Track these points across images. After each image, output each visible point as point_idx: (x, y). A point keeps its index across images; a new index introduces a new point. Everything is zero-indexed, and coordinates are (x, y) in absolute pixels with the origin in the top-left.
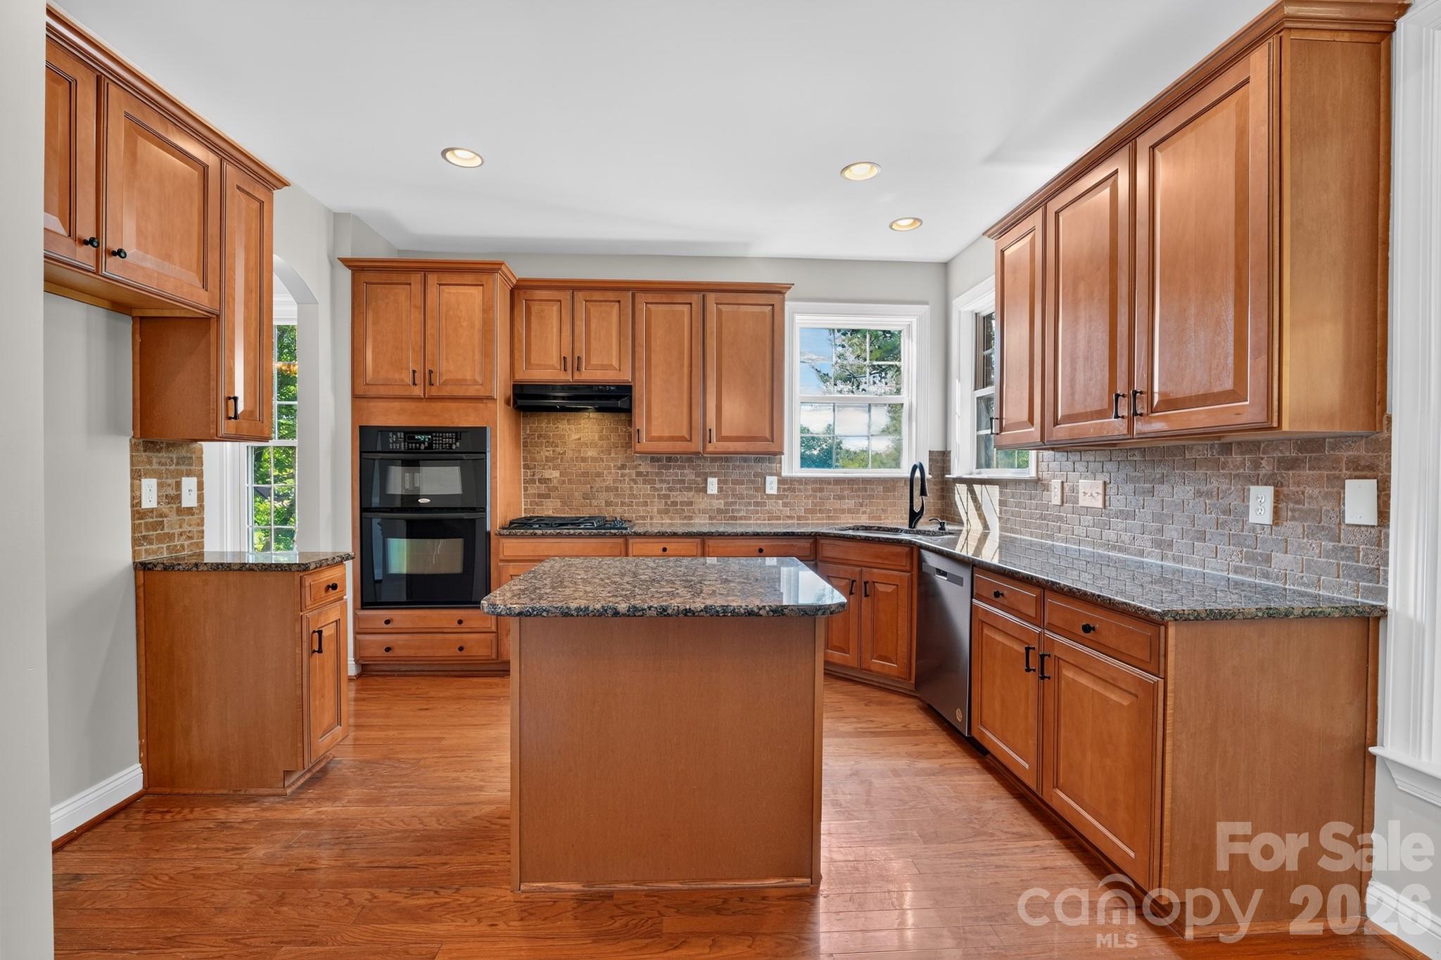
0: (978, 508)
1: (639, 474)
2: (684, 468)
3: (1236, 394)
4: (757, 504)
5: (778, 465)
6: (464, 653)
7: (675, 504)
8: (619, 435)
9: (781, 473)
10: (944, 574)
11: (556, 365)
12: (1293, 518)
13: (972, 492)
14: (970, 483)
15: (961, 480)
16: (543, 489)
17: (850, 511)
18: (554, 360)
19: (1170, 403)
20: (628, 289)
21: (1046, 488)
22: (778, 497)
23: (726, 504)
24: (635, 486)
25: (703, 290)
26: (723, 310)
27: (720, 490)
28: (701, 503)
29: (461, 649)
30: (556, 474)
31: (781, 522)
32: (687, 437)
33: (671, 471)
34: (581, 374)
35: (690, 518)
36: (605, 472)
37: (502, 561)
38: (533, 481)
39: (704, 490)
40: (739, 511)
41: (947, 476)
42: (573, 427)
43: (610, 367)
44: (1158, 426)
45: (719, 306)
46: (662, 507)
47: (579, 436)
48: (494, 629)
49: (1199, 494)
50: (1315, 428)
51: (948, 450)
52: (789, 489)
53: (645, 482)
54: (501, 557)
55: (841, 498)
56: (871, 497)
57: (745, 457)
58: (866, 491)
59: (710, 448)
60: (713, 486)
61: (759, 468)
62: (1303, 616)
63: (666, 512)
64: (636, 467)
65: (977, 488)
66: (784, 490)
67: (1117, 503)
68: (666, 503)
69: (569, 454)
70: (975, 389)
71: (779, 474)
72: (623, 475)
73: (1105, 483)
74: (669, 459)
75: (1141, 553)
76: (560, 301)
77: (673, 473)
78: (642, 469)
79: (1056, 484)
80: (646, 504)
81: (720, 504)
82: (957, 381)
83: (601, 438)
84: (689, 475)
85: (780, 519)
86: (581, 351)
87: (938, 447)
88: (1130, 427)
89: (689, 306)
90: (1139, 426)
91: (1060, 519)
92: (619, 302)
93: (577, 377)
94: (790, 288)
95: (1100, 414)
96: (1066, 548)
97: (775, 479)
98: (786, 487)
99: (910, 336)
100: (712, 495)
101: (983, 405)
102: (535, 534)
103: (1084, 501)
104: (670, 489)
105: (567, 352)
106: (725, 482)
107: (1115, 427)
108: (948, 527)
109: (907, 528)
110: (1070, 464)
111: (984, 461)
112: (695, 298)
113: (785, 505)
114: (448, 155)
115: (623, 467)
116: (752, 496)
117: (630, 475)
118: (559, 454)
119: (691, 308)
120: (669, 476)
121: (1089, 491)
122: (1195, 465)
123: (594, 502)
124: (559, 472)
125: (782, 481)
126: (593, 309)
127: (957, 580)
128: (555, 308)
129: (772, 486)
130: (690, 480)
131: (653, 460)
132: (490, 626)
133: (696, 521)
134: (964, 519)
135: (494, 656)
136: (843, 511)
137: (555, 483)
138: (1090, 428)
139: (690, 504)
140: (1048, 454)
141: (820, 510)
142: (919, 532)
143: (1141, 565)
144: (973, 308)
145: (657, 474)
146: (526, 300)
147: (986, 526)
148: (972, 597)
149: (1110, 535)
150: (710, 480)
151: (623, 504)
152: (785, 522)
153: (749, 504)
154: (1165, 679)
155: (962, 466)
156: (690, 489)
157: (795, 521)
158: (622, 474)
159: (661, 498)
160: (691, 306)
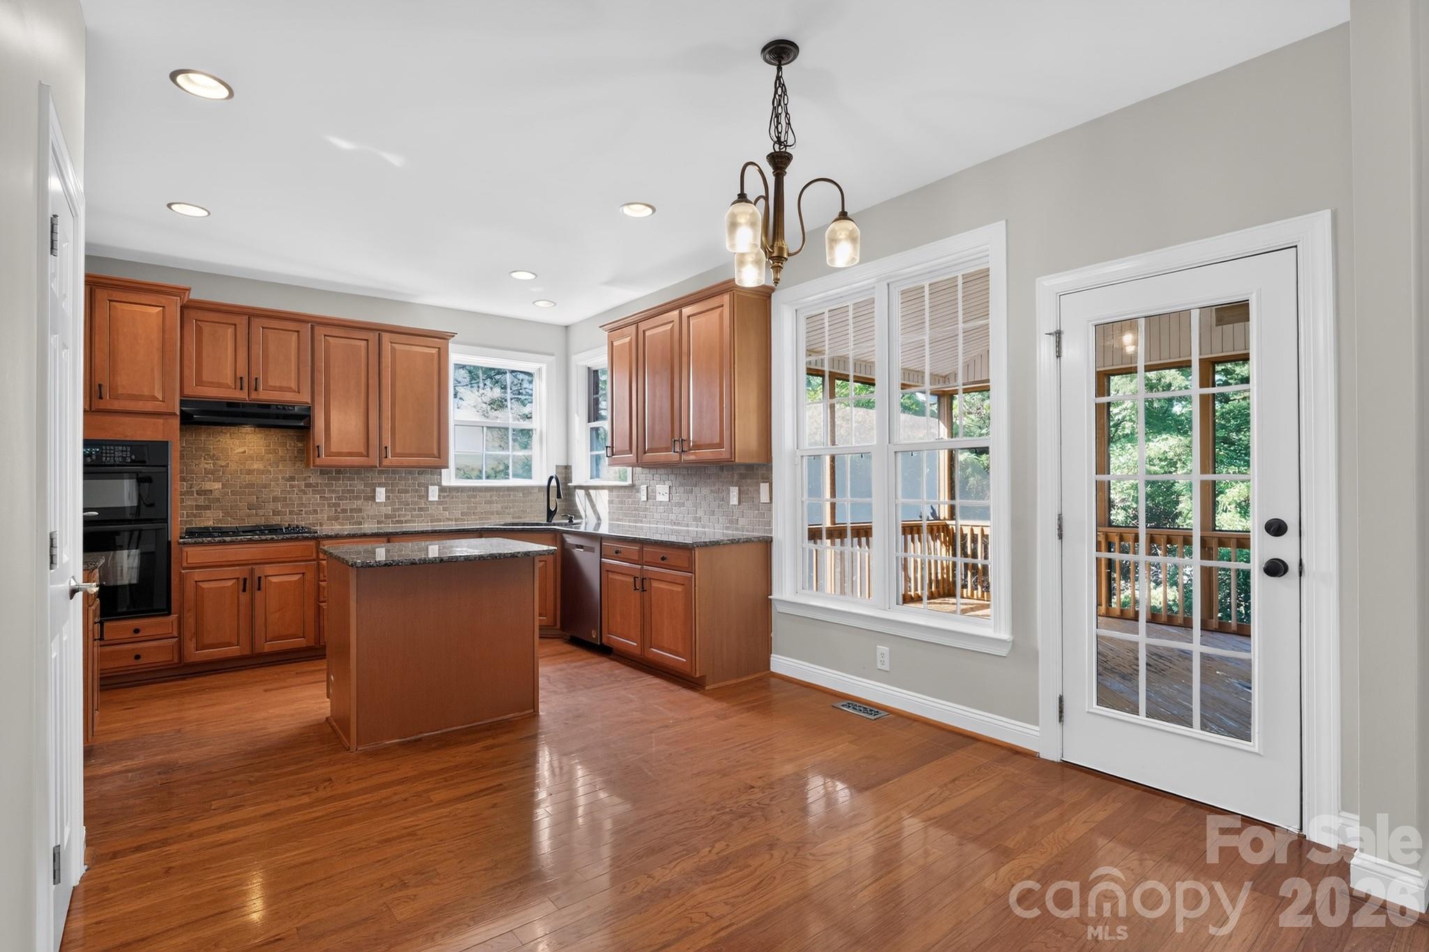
0: (593, 506)
1: (308, 485)
2: (354, 480)
3: (720, 445)
4: (421, 509)
5: (439, 477)
6: (140, 661)
7: (344, 511)
8: (287, 449)
9: (441, 483)
10: (581, 547)
11: (230, 384)
12: (745, 502)
13: (588, 495)
14: (586, 489)
15: (581, 487)
16: (201, 501)
17: (498, 513)
18: (229, 380)
19: (697, 447)
20: (307, 322)
21: (638, 491)
22: (439, 503)
23: (393, 510)
24: (304, 496)
25: (379, 330)
26: (396, 348)
27: (387, 498)
28: (369, 509)
29: (137, 657)
30: (218, 486)
31: (442, 523)
32: (365, 453)
33: (341, 482)
34: (258, 394)
35: (360, 523)
36: (272, 483)
37: (184, 569)
38: (190, 493)
39: (373, 498)
40: (405, 516)
41: (569, 484)
42: (237, 442)
43: (289, 390)
44: (692, 457)
45: (393, 345)
46: (333, 513)
47: (243, 450)
48: (175, 634)
49: (712, 491)
50: (748, 461)
51: (569, 464)
52: (448, 496)
53: (315, 492)
54: (185, 565)
55: (490, 502)
56: (514, 501)
57: (409, 469)
58: (510, 497)
59: (386, 462)
60: (381, 494)
61: (422, 479)
62: (744, 542)
63: (337, 519)
64: (305, 479)
65: (592, 492)
66: (444, 497)
67: (676, 499)
68: (336, 510)
69: (233, 467)
70: (589, 422)
71: (439, 484)
72: (292, 486)
73: (670, 487)
74: (339, 472)
75: (687, 526)
76: (235, 325)
77: (340, 485)
78: (311, 481)
79: (644, 487)
80: (315, 512)
81: (389, 510)
82: (576, 415)
83: (268, 452)
84: (359, 486)
85: (441, 522)
86: (258, 371)
87: (563, 463)
88: (681, 456)
89: (366, 342)
90: (684, 457)
91: (646, 510)
92: (298, 332)
93: (254, 396)
94: (454, 336)
95: (667, 450)
96: (650, 527)
97: (437, 488)
98: (446, 494)
99: (540, 378)
100: (381, 503)
101: (594, 433)
102: (225, 541)
103: (660, 498)
104: (339, 498)
105: (242, 372)
106: (392, 491)
107: (673, 456)
108: (575, 521)
109: (545, 522)
110: (651, 475)
111: (596, 473)
112: (373, 337)
113: (445, 509)
114: (174, 207)
115: (292, 479)
116: (415, 503)
117: (298, 486)
118: (222, 466)
119: (368, 345)
120: (339, 487)
121: (662, 492)
122: (709, 477)
123: (261, 512)
124: (221, 483)
125: (442, 489)
126: (271, 335)
127: (591, 550)
128: (230, 331)
129: (434, 494)
130: (359, 489)
131: (322, 473)
132: (170, 631)
133: (366, 526)
134: (583, 514)
135: (176, 661)
136: (492, 513)
137: (216, 494)
138: (662, 456)
139: (360, 510)
140: (638, 470)
141: (474, 513)
142: (554, 525)
143: (688, 532)
144: (586, 364)
145: (326, 485)
146: (196, 320)
147: (599, 519)
148: (601, 558)
149: (673, 517)
150: (378, 489)
151: (291, 512)
152: (445, 523)
153: (415, 510)
154: (695, 574)
155: (580, 476)
156: (358, 498)
157: (454, 523)
158: (290, 485)
159: (331, 507)
160: (368, 343)
